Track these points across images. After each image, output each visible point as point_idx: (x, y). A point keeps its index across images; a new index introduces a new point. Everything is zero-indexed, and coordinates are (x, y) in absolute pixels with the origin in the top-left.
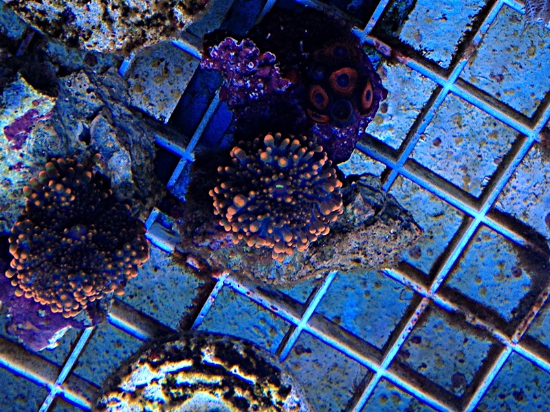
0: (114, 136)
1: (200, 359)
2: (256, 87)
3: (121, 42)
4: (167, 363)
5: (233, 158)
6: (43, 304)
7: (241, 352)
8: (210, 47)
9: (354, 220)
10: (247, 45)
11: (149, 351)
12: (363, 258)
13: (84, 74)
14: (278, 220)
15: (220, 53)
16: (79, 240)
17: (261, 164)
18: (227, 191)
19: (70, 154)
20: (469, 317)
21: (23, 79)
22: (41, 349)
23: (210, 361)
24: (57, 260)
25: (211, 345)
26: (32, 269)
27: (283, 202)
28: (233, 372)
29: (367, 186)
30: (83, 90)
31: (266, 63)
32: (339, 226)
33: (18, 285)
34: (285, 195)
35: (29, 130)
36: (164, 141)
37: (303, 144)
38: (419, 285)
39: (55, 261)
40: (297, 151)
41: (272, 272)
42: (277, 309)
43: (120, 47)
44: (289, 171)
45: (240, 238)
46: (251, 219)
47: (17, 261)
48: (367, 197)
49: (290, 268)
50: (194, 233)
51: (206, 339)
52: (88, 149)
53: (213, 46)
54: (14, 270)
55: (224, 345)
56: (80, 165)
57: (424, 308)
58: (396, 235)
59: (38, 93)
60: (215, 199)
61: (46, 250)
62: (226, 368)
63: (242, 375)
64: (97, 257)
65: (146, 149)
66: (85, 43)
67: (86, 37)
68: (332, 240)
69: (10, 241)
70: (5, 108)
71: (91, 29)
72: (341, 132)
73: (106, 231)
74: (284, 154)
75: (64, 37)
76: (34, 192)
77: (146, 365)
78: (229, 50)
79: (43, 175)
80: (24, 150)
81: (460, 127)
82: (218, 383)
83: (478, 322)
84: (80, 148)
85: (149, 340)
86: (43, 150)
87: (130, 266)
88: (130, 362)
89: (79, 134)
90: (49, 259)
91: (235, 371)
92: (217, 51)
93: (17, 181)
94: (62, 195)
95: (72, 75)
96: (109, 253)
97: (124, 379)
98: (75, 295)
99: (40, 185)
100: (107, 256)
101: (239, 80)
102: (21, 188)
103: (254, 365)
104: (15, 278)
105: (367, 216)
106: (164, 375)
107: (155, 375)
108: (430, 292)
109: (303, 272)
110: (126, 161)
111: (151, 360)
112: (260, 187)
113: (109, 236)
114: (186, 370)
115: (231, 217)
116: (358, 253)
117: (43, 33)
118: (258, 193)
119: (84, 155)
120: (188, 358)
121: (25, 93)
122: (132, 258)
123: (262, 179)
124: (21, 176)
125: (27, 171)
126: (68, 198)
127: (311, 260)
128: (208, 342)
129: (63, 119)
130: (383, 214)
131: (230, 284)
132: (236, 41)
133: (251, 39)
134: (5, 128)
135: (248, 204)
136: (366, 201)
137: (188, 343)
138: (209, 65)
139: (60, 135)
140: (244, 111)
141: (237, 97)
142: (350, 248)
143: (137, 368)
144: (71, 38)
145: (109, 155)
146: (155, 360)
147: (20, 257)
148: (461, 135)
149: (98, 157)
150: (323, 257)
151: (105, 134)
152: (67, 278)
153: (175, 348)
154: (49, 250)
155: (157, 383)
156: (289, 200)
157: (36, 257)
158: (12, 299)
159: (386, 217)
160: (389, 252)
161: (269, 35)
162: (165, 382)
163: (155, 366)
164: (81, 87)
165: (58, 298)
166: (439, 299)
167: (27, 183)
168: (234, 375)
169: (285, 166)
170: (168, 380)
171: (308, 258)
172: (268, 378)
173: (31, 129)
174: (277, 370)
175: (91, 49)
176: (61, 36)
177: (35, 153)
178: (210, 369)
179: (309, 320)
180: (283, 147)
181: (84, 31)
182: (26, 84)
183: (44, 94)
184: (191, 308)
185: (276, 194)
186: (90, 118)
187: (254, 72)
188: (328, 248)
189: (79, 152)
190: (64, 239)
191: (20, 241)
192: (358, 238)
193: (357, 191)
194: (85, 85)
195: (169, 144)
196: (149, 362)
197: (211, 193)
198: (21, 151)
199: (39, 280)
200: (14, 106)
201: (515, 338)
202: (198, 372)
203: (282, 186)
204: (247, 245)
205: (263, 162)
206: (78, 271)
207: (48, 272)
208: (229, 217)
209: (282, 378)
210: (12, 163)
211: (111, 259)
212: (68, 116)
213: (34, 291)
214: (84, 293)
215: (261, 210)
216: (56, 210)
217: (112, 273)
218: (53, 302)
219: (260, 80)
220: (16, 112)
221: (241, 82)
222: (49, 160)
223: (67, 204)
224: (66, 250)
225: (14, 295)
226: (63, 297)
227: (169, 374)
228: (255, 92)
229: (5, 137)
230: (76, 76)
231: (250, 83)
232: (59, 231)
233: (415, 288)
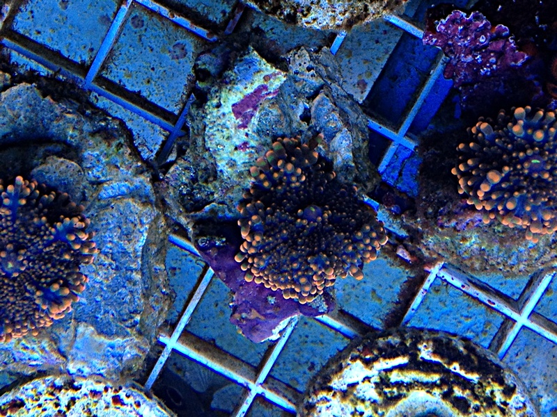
0: (337, 115)
1: (417, 355)
2: (488, 61)
3: (342, 18)
4: (381, 359)
5: (477, 134)
6: (274, 290)
7: (461, 349)
8: (436, 21)
10: (476, 17)
11: (360, 348)
13: (305, 51)
14: (535, 197)
15: (447, 27)
16: (315, 221)
17: (511, 138)
18: (475, 167)
19: (293, 135)
21: (255, 52)
22: (263, 341)
23: (427, 358)
24: (292, 242)
25: (428, 340)
26: (266, 252)
27: (540, 179)
28: (453, 370)
30: (303, 68)
31: (498, 37)
33: (249, 270)
34: (543, 171)
35: (255, 108)
36: (375, 124)
39: (291, 243)
40: (552, 124)
41: (514, 258)
42: (494, 304)
43: (340, 23)
44: (543, 145)
45: (492, 217)
46: (506, 196)
47: (250, 244)
49: (532, 254)
50: (436, 214)
51: (422, 334)
52: (309, 129)
53: (439, 20)
54: (243, 254)
55: (442, 341)
56: (305, 145)
59: (271, 67)
60: (459, 177)
61: (280, 231)
62: (446, 366)
63: (462, 373)
64: (336, 238)
65: (363, 132)
66: (304, 19)
67: (305, 13)
69: (239, 223)
70: (234, 84)
71: (310, 5)
73: (341, 213)
74: (540, 127)
75: (282, 13)
76: (261, 172)
77: (358, 362)
78: (457, 23)
79: (272, 154)
80: (249, 130)
82: (436, 382)
84: (301, 129)
85: (356, 336)
86: (267, 130)
87: (370, 248)
88: (340, 358)
89: (299, 114)
90: (285, 241)
91: (455, 369)
92: (444, 25)
93: (242, 161)
94: (292, 174)
95: (291, 52)
96: (347, 234)
97: (335, 376)
98: (315, 278)
99: (269, 165)
100: (346, 238)
101: (467, 55)
102: (247, 169)
103: (476, 363)
104: (245, 262)
106: (377, 373)
107: (367, 372)
110: (348, 142)
111: (363, 357)
112: (513, 162)
113: (345, 218)
114: (401, 368)
115: (483, 195)
117: (260, 10)
118: (512, 169)
119: (306, 135)
120: (404, 354)
121: (258, 67)
122: (372, 239)
123: (514, 155)
124: (247, 156)
125: (253, 151)
126: (299, 178)
128: (424, 338)
129: (285, 98)
131: (443, 277)
132: (465, 14)
133: (480, 12)
134: (233, 105)
135: (503, 180)
137: (403, 339)
138: (432, 41)
139: (285, 114)
140: (473, 89)
141: (465, 74)
143: (349, 364)
144: (289, 15)
145: (331, 136)
146: (368, 357)
147: (253, 239)
149: (321, 137)
151: (327, 114)
152: (306, 260)
153: (389, 344)
154: (285, 232)
155: (370, 382)
156: (546, 176)
157: (271, 239)
158: (241, 285)
161: (500, 7)
162: (378, 381)
163: (368, 363)
164: (300, 65)
165: (295, 282)
167: (253, 164)
168: (453, 372)
169: (542, 139)
170: (381, 378)
172: (491, 376)
173: (257, 106)
174: (499, 368)
175: (309, 25)
176: (279, 12)
177: (258, 132)
178: (427, 367)
180: (535, 121)
181: (303, 7)
182: (259, 58)
183: (277, 68)
184: (397, 303)
185: (532, 170)
186: (311, 98)
187: (485, 47)
189: (301, 132)
190: (299, 220)
191: (253, 223)
194: (305, 63)
195: (380, 128)
196: (361, 359)
197: (454, 172)
198: (246, 130)
199: (274, 263)
200: (244, 82)
202: (415, 370)
203: (538, 161)
204: (499, 224)
205: (514, 136)
206: (318, 253)
207: (284, 255)
208: (481, 195)
209: (506, 376)
210: (238, 143)
211: (350, 241)
212: (289, 95)
213: (267, 276)
214: (325, 275)
215: (516, 187)
216: (286, 191)
217: (352, 255)
218: (289, 287)
219: (492, 54)
220: (246, 88)
221: (470, 58)
222: (274, 139)
223: (298, 184)
224: (302, 232)
225: (243, 280)
226: (303, 280)
227: (382, 372)
228: (487, 67)
229: (233, 115)
230: (295, 54)
231: (481, 58)
232: (293, 212)
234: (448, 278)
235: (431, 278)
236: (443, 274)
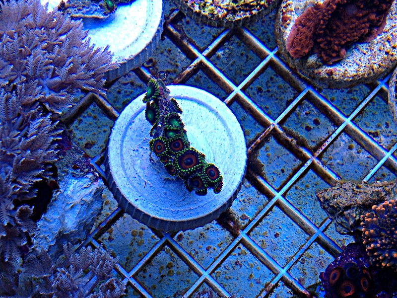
9: (356, 210)
12: (355, 188)
20: (294, 142)
29: (344, 228)
32: (365, 209)
38: (318, 164)
48: (346, 222)
57: (318, 151)
58: (334, 197)
68: (371, 202)
72: (352, 260)
83: (290, 139)
105: (349, 212)
108: (312, 159)
109: (390, 187)
116: (357, 191)
127: (385, 193)
130: (339, 211)
136: (347, 219)
142: (361, 196)
148: (263, 236)
150: (378, 193)
159: (338, 209)
160: (338, 188)
166: (308, 155)
171: (386, 195)
179: (384, 157)
188: (374, 198)
192: (356, 200)
193: (351, 227)
201: (272, 127)
233: (320, 163)
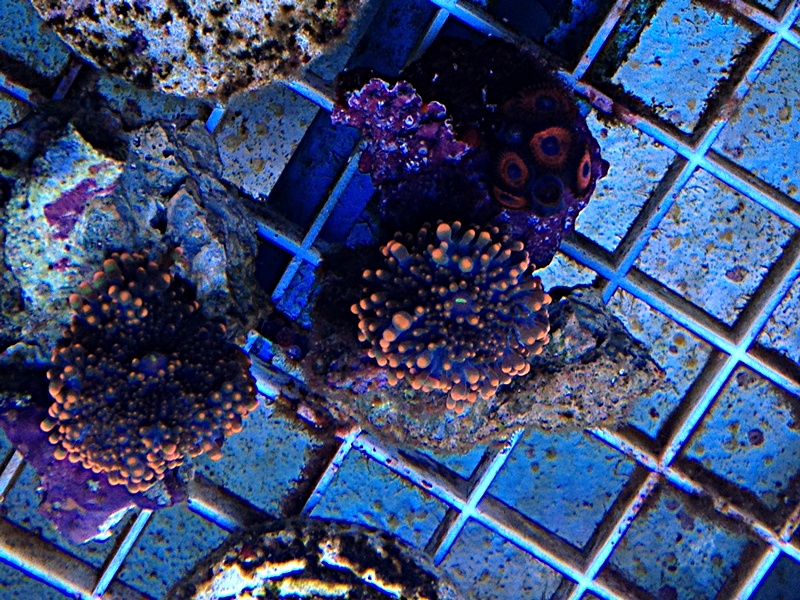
0: (202, 222)
1: (317, 559)
2: (416, 152)
3: (216, 82)
4: (267, 564)
5: (388, 257)
6: (96, 471)
7: (379, 550)
8: (348, 93)
9: (565, 353)
10: (403, 90)
11: (239, 547)
12: (577, 411)
13: (160, 129)
14: (458, 351)
15: (363, 102)
16: (155, 376)
17: (432, 266)
18: (380, 306)
19: (138, 248)
20: (718, 503)
21: (77, 133)
22: (86, 541)
23: (331, 561)
24: (121, 405)
25: (333, 537)
26: (83, 418)
27: (466, 325)
28: (367, 580)
29: (583, 304)
30: (158, 153)
31: (431, 119)
32: (541, 362)
33: (60, 443)
34: (468, 314)
35: (80, 210)
36: (269, 230)
37: (496, 238)
38: (644, 454)
39: (119, 406)
40: (486, 249)
41: (439, 429)
42: (431, 486)
43: (213, 89)
44: (474, 278)
45: (400, 376)
46: (418, 348)
47: (61, 407)
48: (583, 319)
49: (465, 424)
50: (328, 368)
51: (326, 528)
52: (163, 240)
53: (352, 91)
54: (53, 420)
55: (354, 538)
56: (153, 264)
57: (652, 488)
58: (626, 377)
59: (100, 154)
60: (360, 317)
61: (104, 390)
62: (356, 573)
63: (380, 584)
64: (183, 401)
65: (246, 242)
66: (162, 82)
67: (164, 73)
68: (531, 382)
69: (48, 376)
70: (47, 176)
71: (170, 62)
72: (540, 223)
73: (195, 363)
74: (468, 252)
75: (130, 73)
76: (85, 302)
77: (236, 568)
78: (378, 97)
79: (100, 277)
80: (71, 240)
81: (678, 223)
82: (343, 595)
83: (732, 509)
84: (151, 239)
85: (237, 529)
86: (99, 241)
87: (231, 416)
88: (210, 562)
89: (150, 218)
90: (111, 403)
91: (370, 578)
92: (358, 98)
93: (59, 286)
94: (129, 307)
95: (142, 129)
96: (200, 395)
97: (201, 587)
98: (149, 458)
99: (96, 292)
100: (198, 401)
101: (390, 141)
102: (66, 296)
103: (399, 569)
104: (55, 432)
105: (584, 348)
106: (261, 582)
107: (248, 582)
108: (661, 464)
109: (485, 430)
110: (219, 259)
111: (242, 560)
112: (431, 300)
113: (200, 371)
114: (295, 575)
115: (388, 345)
116: (570, 403)
117: (100, 67)
118: (428, 310)
119: (158, 249)
120: (298, 557)
121: (80, 154)
122: (235, 404)
123: (433, 290)
124: (67, 279)
125: (76, 271)
126: (137, 312)
127: (500, 412)
128: (329, 533)
129: (129, 195)
130: (608, 345)
131: (362, 447)
132: (388, 84)
133: (409, 81)
134: (47, 206)
135: (414, 326)
136: (584, 327)
137: (300, 535)
138: (344, 119)
139: (125, 219)
140: (396, 189)
141: (387, 168)
142: (558, 395)
143: (221, 571)
144: (140, 75)
145: (194, 250)
146: (249, 560)
147: (65, 400)
148: (679, 234)
149: (179, 252)
150: (517, 409)
151: (190, 219)
152: (137, 432)
153: (279, 542)
154: (111, 390)
155: (251, 594)
156: (474, 321)
157: (90, 400)
158: (50, 464)
159: (612, 350)
160: (615, 403)
161: (436, 76)
162: (263, 593)
163: (248, 569)
164: (154, 147)
165: (122, 463)
166: (674, 475)
167: (74, 290)
168: (367, 583)
169: (470, 270)
170: (266, 590)
171: (495, 409)
172: (419, 589)
173: (83, 208)
174: (431, 577)
175: (170, 91)
176: (126, 71)
177: (87, 244)
178: (332, 575)
179: (479, 502)
180: (465, 243)
181: (160, 65)
182: (81, 141)
183: (107, 156)
184: (299, 482)
185: (455, 313)
186: (168, 194)
187: (413, 131)
188: (525, 394)
189: (150, 244)
190: (132, 374)
191: (66, 377)
192: (570, 380)
193: (569, 310)
194: (160, 145)
195: (276, 236)
196: (239, 562)
197: (354, 309)
198: (67, 241)
199: (94, 436)
200: (62, 174)
201: (786, 534)
202: (314, 579)
203: (464, 301)
204: (410, 387)
205: (434, 264)
206: (155, 422)
207: (108, 423)
208: (385, 345)
209: (440, 590)
210: (54, 260)
211: (203, 405)
212: (135, 190)
213: (85, 452)
214: (164, 455)
215: (432, 336)
216: (119, 331)
217: (205, 426)
218: (114, 468)
219: (422, 143)
220: (64, 182)
221: (393, 146)
222: (108, 256)
223: (136, 321)
224: (136, 390)
225: (52, 458)
226: (131, 461)
227: (269, 581)
228: (414, 160)
229: (45, 220)
230: (146, 132)
231: (407, 147)
232: (125, 361)
233: (639, 458)
234: (368, 448)
235: (346, 447)
236: (360, 442)
